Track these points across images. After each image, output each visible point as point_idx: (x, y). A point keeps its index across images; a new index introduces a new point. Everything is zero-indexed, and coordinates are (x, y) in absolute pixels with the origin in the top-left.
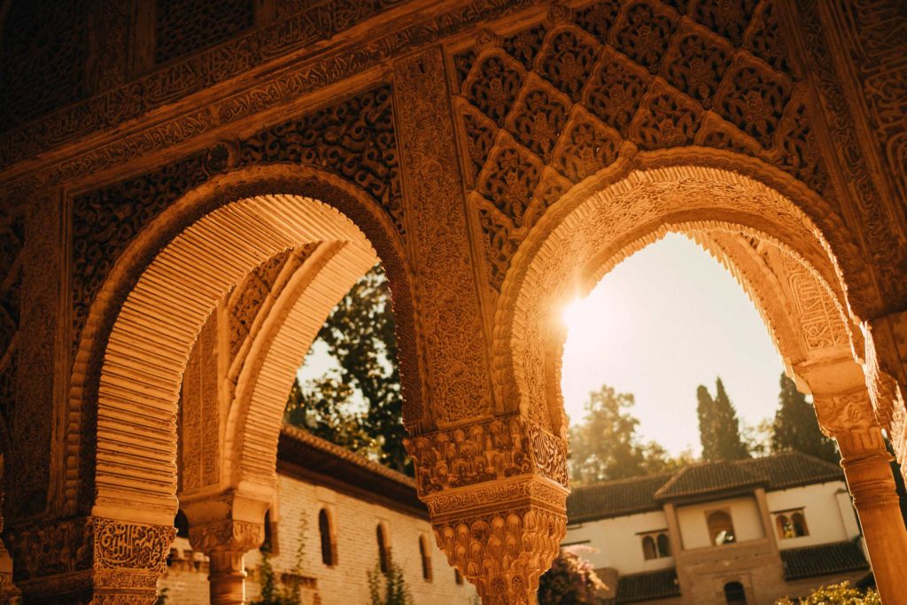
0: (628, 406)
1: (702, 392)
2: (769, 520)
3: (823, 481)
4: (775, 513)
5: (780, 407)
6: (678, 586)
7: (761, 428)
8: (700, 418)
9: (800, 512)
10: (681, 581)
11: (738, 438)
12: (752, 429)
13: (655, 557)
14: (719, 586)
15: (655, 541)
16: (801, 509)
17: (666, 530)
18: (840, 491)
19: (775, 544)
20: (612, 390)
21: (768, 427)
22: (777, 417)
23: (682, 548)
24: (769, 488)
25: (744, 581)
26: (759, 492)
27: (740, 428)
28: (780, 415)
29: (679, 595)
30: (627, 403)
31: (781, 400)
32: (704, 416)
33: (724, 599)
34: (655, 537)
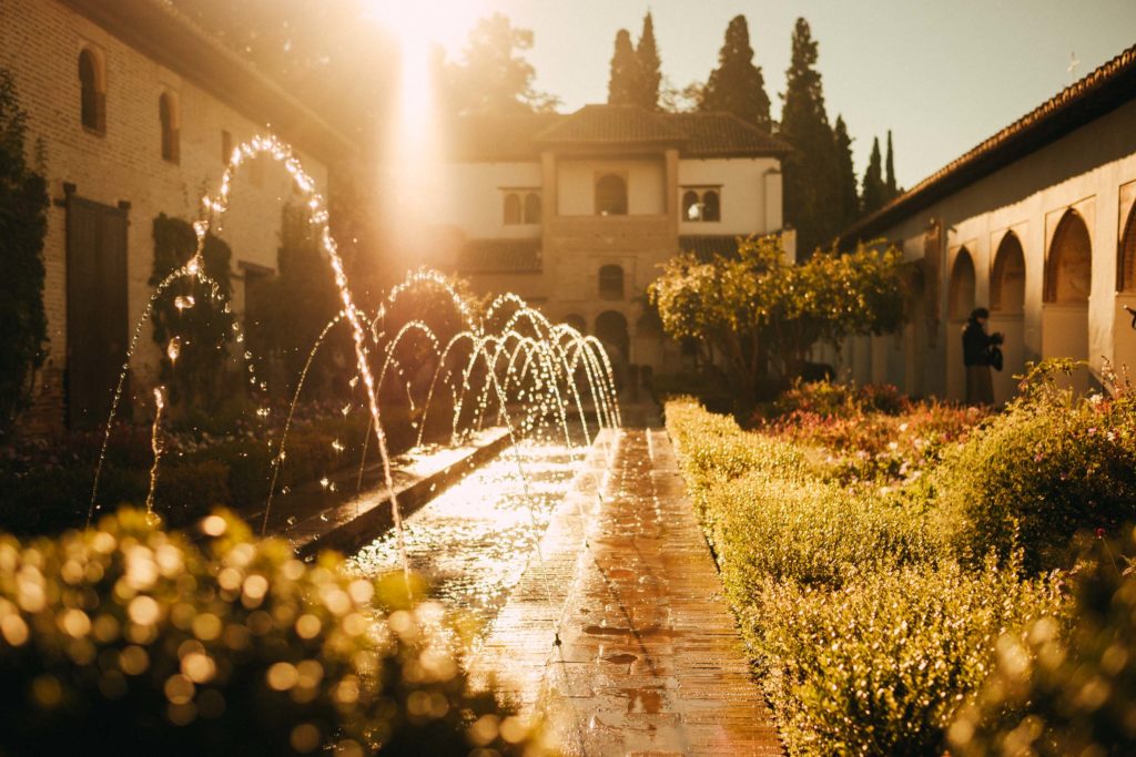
0: (524, 48)
1: (623, 36)
2: (676, 195)
3: (754, 155)
4: (684, 187)
5: (717, 66)
6: (540, 261)
7: (688, 92)
8: (613, 73)
9: (715, 190)
10: (545, 255)
11: (656, 98)
12: (674, 93)
13: (519, 222)
14: (594, 267)
15: (523, 201)
16: (718, 187)
17: (539, 189)
18: (772, 171)
19: (676, 224)
20: (506, 21)
21: (697, 92)
22: (711, 78)
23: (556, 212)
24: (686, 154)
25: (627, 266)
26: (671, 154)
27: (662, 88)
28: (715, 76)
29: (539, 272)
30: (523, 43)
31: (720, 57)
32: (619, 71)
33: (595, 284)
34: (522, 196)
